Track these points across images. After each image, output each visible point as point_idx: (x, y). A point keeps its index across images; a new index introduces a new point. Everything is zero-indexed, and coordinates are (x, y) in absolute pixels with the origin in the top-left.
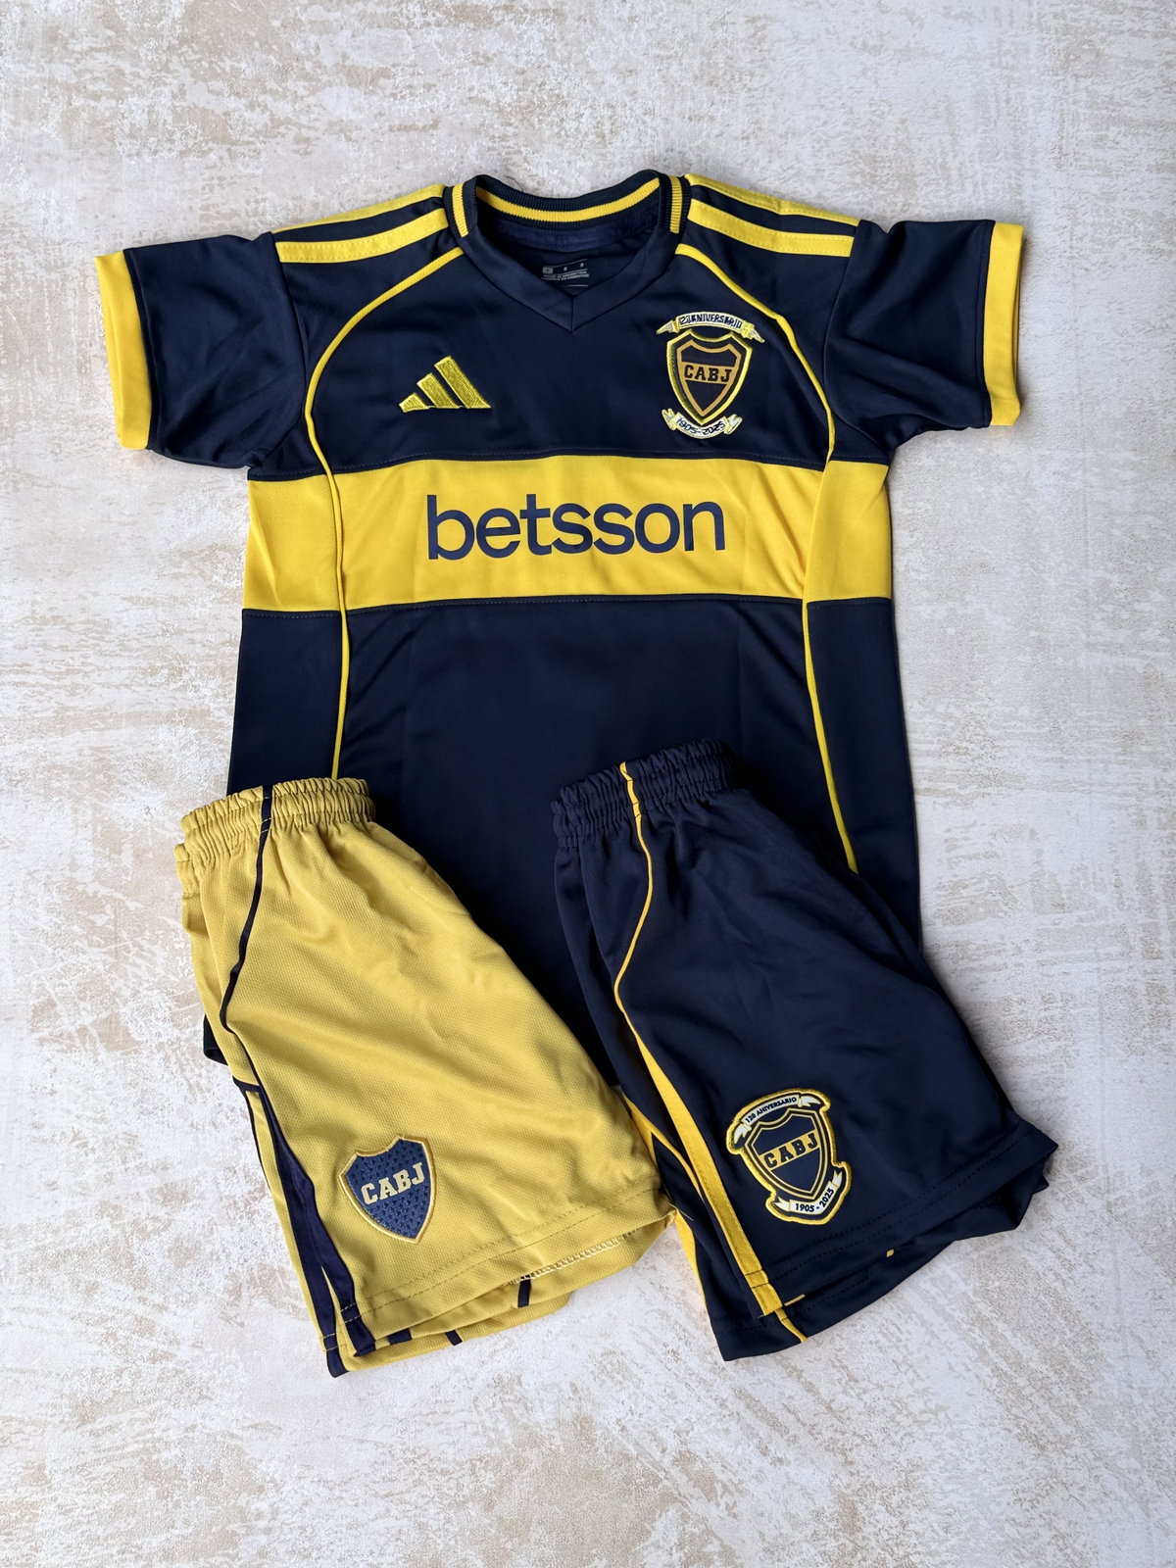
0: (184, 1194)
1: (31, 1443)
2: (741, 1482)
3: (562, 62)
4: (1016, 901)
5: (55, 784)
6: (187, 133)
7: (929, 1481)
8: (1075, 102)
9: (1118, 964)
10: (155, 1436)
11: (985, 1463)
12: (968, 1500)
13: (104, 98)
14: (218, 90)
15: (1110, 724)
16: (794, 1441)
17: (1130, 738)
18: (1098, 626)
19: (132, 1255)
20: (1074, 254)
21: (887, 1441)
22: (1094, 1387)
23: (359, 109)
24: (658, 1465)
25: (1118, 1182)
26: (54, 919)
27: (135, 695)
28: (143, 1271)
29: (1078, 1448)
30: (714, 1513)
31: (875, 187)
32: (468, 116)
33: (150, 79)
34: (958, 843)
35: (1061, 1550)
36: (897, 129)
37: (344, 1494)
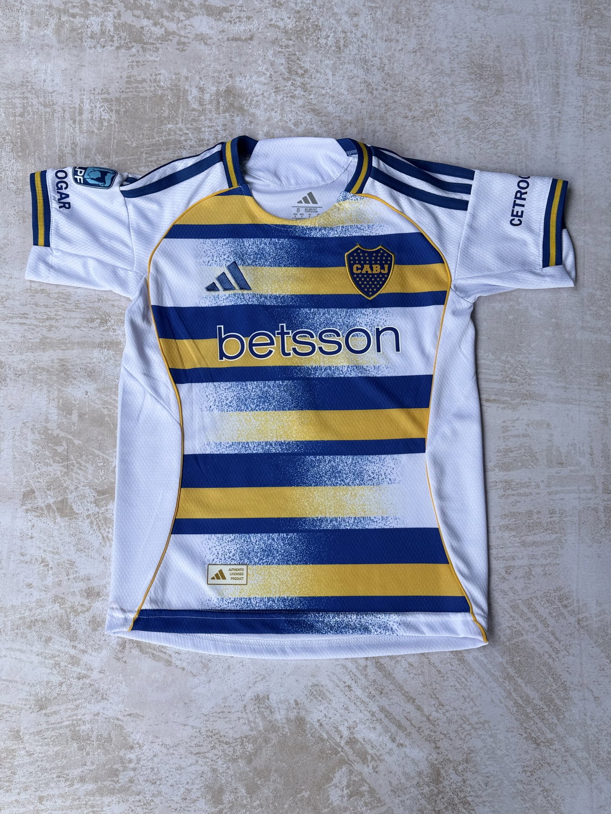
0: (98, 594)
1: (13, 718)
2: (381, 755)
3: (320, 8)
4: (538, 460)
5: (39, 377)
6: (121, 37)
7: (478, 759)
8: (589, 41)
9: (589, 495)
10: (78, 718)
11: (508, 751)
12: (498, 770)
13: (77, 17)
14: (138, 15)
15: (591, 370)
16: (409, 735)
17: (602, 377)
18: (588, 318)
19: (70, 624)
20: (585, 121)
21: (457, 737)
22: (567, 714)
23: (212, 28)
24: (338, 745)
25: (584, 609)
26: (36, 448)
27: (82, 332)
28: (75, 632)
29: (557, 746)
30: (366, 770)
31: (482, 81)
32: (269, 34)
33: (103, 8)
34: (509, 429)
35: (545, 798)
36: (495, 50)
37: (175, 752)
